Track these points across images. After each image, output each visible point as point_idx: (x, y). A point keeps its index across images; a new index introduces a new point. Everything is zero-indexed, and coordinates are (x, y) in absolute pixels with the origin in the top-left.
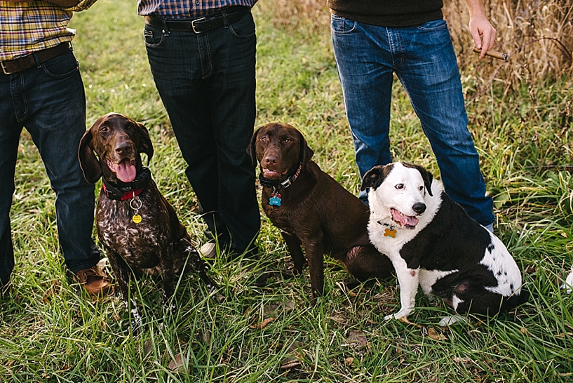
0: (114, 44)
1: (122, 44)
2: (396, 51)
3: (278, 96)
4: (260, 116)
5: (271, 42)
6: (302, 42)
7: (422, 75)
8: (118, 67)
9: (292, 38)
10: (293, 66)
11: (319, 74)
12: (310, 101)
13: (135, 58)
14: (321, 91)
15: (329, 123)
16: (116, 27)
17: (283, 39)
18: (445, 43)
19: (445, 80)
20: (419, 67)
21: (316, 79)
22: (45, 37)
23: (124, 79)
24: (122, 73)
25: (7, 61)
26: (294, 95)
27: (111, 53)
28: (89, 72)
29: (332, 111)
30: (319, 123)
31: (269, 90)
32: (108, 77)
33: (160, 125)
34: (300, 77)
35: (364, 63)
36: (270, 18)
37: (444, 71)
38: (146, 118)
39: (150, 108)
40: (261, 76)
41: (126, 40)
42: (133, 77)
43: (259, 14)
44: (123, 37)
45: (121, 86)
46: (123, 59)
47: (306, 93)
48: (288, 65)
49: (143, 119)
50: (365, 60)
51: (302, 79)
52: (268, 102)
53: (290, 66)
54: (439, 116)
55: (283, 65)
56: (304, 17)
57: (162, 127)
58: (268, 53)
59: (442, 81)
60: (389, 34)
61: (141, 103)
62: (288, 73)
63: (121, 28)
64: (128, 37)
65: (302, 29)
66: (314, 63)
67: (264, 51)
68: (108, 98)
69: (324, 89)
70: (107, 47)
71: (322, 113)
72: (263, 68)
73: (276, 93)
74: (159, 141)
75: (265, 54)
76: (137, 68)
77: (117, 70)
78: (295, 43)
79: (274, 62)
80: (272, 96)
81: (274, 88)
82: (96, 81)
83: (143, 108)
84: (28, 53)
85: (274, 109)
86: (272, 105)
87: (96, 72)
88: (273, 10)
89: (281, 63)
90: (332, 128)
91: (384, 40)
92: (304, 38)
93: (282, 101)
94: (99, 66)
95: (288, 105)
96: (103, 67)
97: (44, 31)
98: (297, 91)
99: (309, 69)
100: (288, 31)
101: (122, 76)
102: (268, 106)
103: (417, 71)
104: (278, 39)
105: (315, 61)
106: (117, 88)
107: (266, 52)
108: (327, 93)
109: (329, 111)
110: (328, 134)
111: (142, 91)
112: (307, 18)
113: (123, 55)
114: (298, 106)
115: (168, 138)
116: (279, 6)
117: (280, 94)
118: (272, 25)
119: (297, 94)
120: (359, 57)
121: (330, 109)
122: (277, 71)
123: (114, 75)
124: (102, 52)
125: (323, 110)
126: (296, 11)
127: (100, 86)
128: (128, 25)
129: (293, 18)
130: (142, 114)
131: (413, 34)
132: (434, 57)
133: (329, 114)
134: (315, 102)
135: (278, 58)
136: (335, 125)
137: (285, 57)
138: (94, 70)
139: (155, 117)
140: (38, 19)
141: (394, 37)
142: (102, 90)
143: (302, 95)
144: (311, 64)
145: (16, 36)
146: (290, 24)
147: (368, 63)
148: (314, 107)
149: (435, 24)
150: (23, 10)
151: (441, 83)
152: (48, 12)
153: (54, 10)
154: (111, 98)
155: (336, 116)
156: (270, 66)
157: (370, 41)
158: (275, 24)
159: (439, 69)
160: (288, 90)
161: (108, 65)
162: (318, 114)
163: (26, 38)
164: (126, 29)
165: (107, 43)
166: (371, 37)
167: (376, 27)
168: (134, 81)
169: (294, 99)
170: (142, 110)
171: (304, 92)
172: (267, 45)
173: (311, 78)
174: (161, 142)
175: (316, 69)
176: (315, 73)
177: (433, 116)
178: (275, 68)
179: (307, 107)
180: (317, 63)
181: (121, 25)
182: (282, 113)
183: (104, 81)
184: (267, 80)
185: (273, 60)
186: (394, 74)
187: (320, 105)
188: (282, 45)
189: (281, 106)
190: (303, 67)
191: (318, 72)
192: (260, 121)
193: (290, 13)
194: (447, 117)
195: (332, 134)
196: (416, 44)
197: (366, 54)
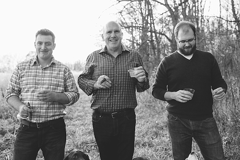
0: (81, 108)
1: (84, 109)
2: (194, 130)
3: (145, 137)
4: (137, 146)
5: (144, 113)
6: (156, 114)
7: (205, 140)
8: (81, 119)
9: (152, 112)
10: (152, 124)
11: (163, 128)
12: (158, 141)
13: (88, 116)
14: (163, 137)
15: (166, 151)
16: (82, 102)
17: (148, 112)
18: (214, 127)
19: (215, 143)
20: (204, 137)
21: (161, 131)
22: (55, 115)
23: (83, 124)
24: (82, 122)
25: (39, 123)
26: (152, 137)
27: (79, 112)
28: (69, 120)
29: (168, 146)
30: (161, 151)
31: (141, 134)
32: (76, 122)
33: (95, 146)
34: (154, 129)
35: (180, 133)
36: (144, 102)
37: (214, 139)
38: (89, 143)
39: (92, 138)
40: (138, 128)
41: (86, 107)
42: (86, 123)
43: (139, 100)
44: (85, 106)
45: (81, 127)
46: (83, 115)
47: (157, 137)
48: (150, 124)
49: (88, 143)
50: (180, 132)
51: (155, 130)
52: (140, 140)
53: (151, 124)
54: (213, 158)
55: (148, 123)
56: (158, 103)
57: (95, 147)
58: (142, 118)
59: (214, 143)
60: (191, 123)
61: (88, 136)
62: (149, 127)
63: (84, 102)
64: (86, 106)
65: (156, 108)
66: (160, 123)
67: (140, 117)
68: (75, 132)
69: (164, 136)
70: (78, 110)
71: (163, 147)
72: (139, 124)
73: (144, 135)
74: (93, 153)
75: (141, 118)
76: (88, 120)
77: (80, 120)
78: (153, 114)
79: (144, 122)
80: (142, 137)
81: (143, 133)
82: (72, 124)
83: (89, 138)
84: (47, 120)
85: (142, 143)
86: (142, 141)
87: (72, 120)
88: (145, 100)
89: (147, 123)
90: (167, 154)
91: (188, 125)
92: (157, 112)
93: (146, 140)
94: (73, 117)
95: (149, 142)
96: (75, 118)
97: (55, 113)
98: (153, 136)
99: (159, 126)
100: (150, 109)
101: (82, 123)
102: (140, 141)
103: (202, 138)
104: (146, 112)
105: (161, 123)
106: (79, 128)
107: (141, 117)
108: (165, 138)
109: (166, 146)
110: (165, 157)
111: (89, 130)
112: (159, 103)
113: (84, 114)
114: (153, 143)
115: (97, 153)
116: (148, 98)
117: (146, 136)
118: (144, 105)
119: (153, 137)
120: (178, 131)
121: (167, 145)
122: (145, 126)
123: (79, 122)
124: (75, 111)
125: (163, 145)
126: (154, 101)
127: (73, 126)
128: (87, 101)
129: (153, 103)
130: (88, 141)
131: (200, 123)
132: (210, 133)
133: (166, 147)
134: (160, 141)
135: (146, 120)
136: (168, 153)
137: (149, 120)
138: (71, 119)
139: (93, 143)
140: (53, 108)
141: (193, 124)
142: (73, 128)
143: (154, 138)
144: (159, 124)
145: (44, 114)
146: (152, 106)
147: (182, 133)
148: (160, 143)
149: (210, 119)
150: (49, 105)
151: (213, 144)
152: (58, 106)
153: (60, 105)
154: (76, 132)
155: (169, 148)
156: (142, 124)
157: (183, 125)
158: (145, 105)
159: (212, 138)
160: (149, 135)
161: (77, 117)
162: (161, 147)
163: (48, 115)
164: (86, 102)
165: (78, 108)
166: (183, 123)
167: (185, 119)
168: (86, 125)
169: (151, 139)
170: (88, 139)
171: (156, 137)
172: (142, 114)
173: (159, 130)
174: (94, 154)
175: (161, 126)
176: (161, 128)
177: (210, 158)
178: (144, 125)
179: (157, 143)
180: (162, 124)
181: (84, 101)
182: (146, 145)
183: (75, 124)
184: (141, 130)
185: (144, 121)
186: (193, 138)
187: (162, 143)
188: (148, 114)
189: (146, 142)
190: (156, 125)
191: (162, 127)
192: (136, 148)
193: (152, 101)
194: (216, 159)
195: (167, 157)
196: (202, 127)
197: (181, 130)
